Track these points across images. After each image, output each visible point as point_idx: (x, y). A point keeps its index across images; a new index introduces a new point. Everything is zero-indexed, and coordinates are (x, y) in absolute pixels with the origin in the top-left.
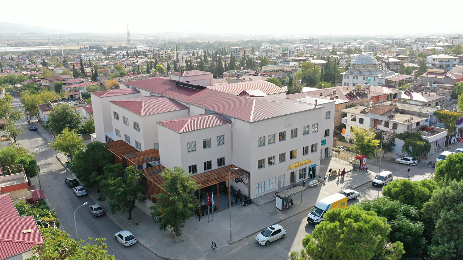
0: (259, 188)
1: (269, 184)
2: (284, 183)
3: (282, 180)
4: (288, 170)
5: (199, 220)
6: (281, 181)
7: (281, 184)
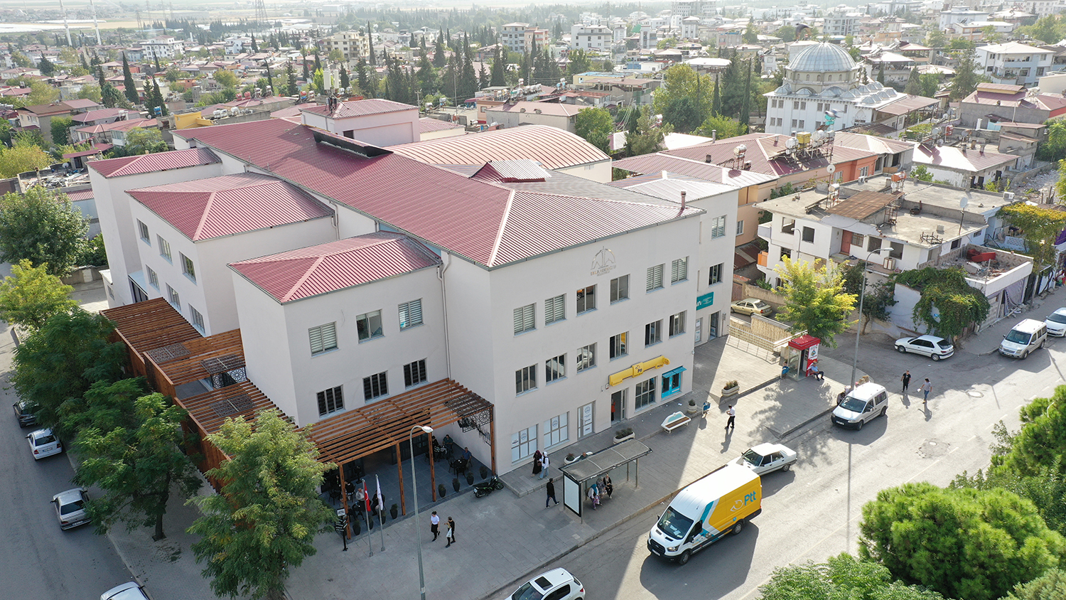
0: (520, 444)
1: (551, 431)
2: (593, 423)
3: (587, 416)
4: (604, 389)
5: (345, 549)
6: (585, 419)
7: (585, 428)
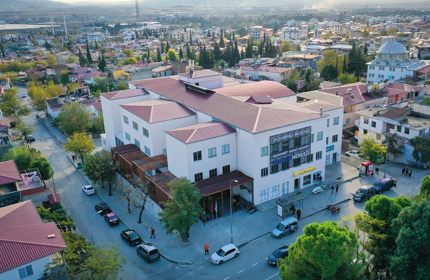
0: (262, 195)
1: (273, 191)
2: (288, 189)
3: (286, 187)
4: (292, 177)
5: (204, 226)
6: (285, 188)
7: (285, 191)
